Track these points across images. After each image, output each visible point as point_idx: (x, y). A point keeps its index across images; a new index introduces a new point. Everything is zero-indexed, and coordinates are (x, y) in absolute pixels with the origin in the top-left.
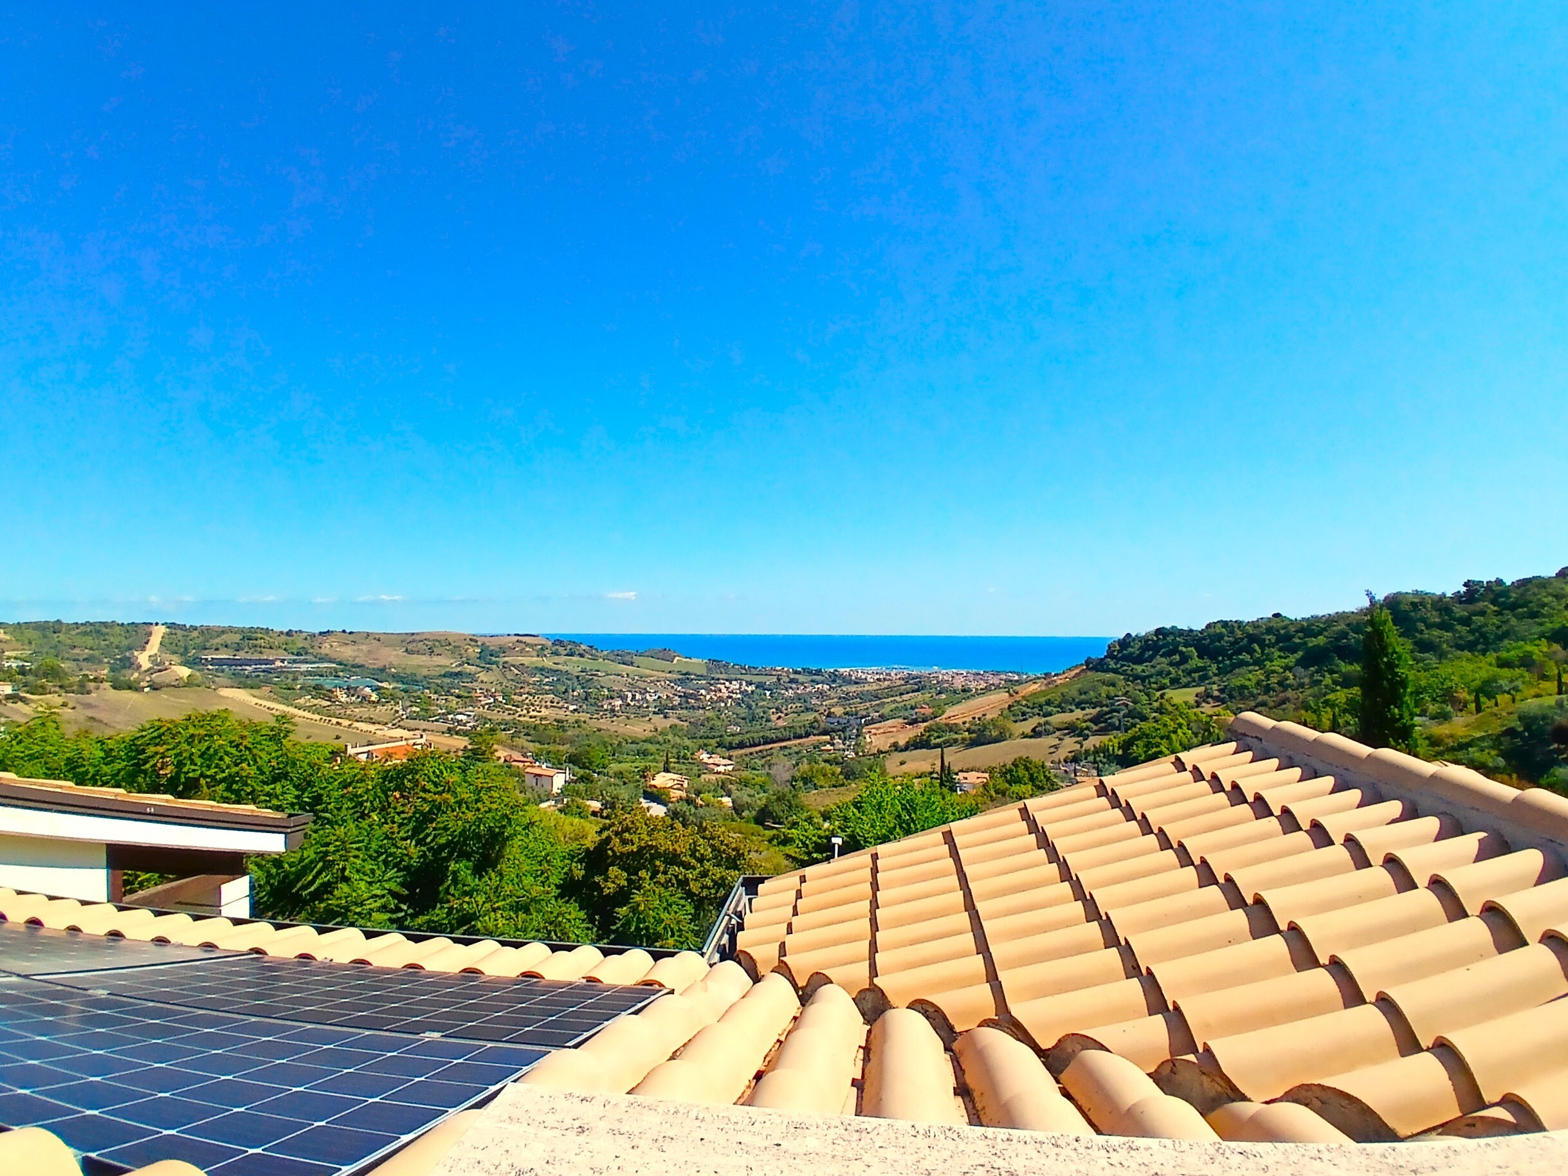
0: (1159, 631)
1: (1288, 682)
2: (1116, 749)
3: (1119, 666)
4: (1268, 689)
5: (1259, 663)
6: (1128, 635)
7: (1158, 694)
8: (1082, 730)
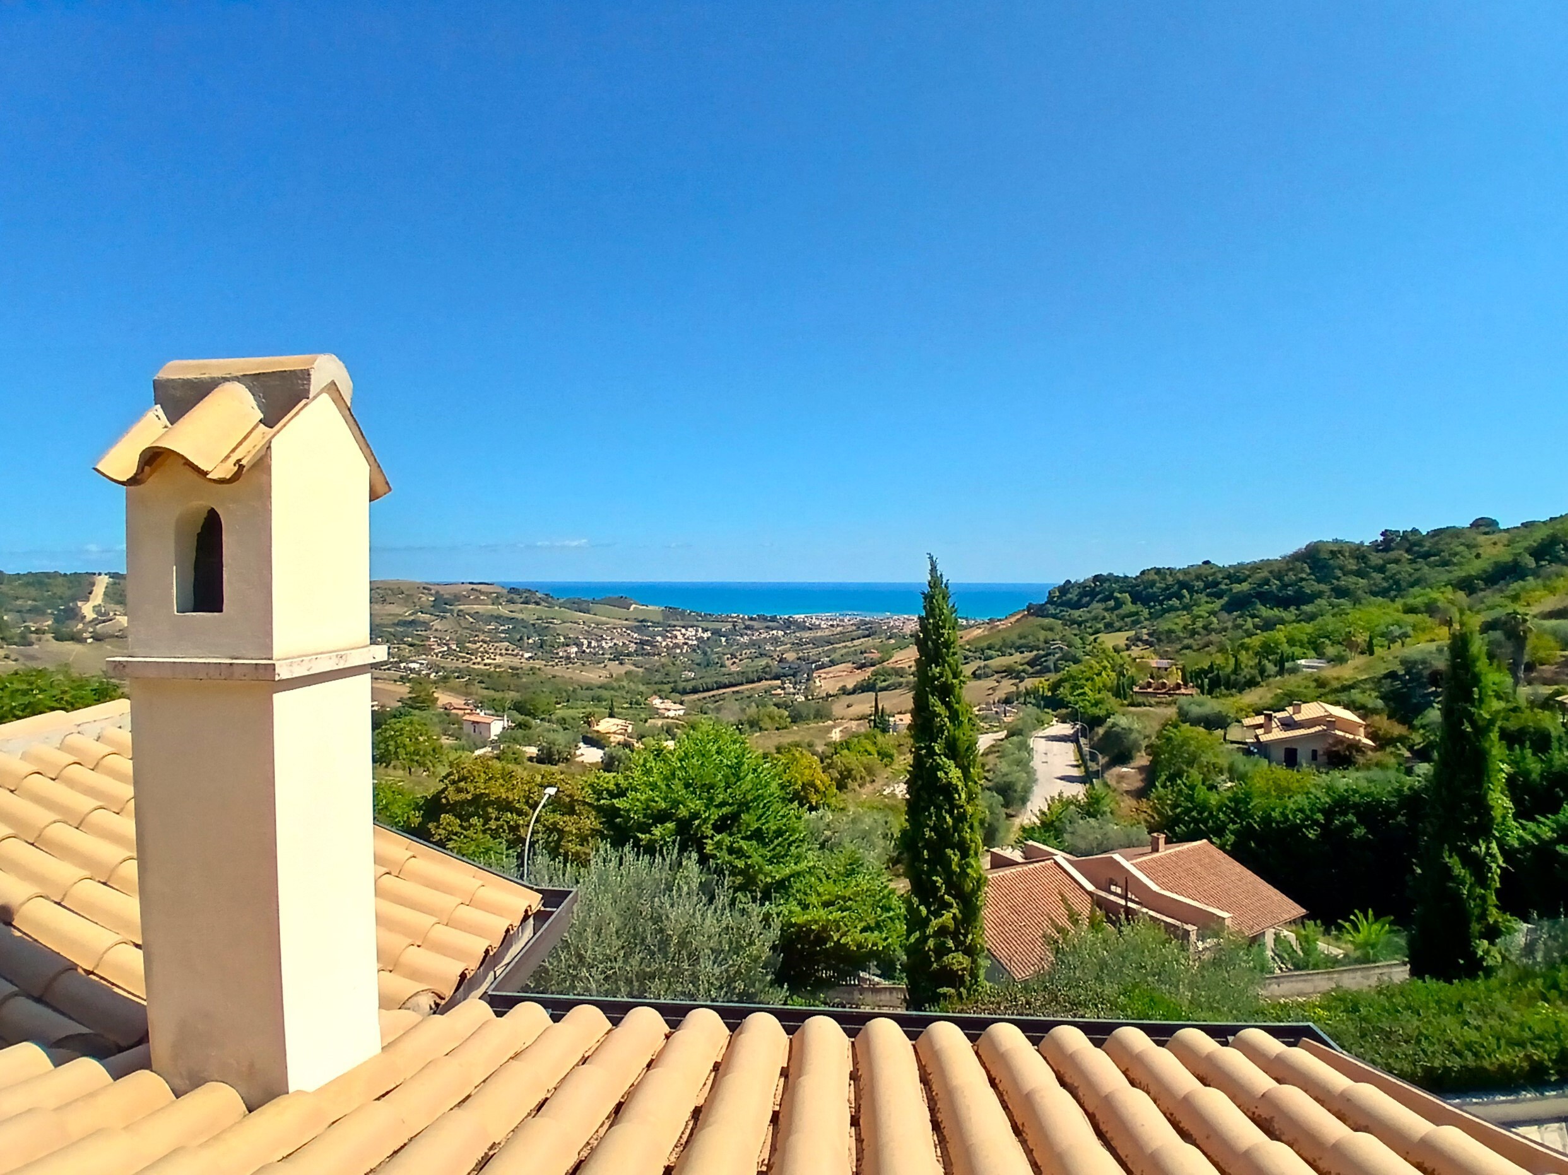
0: (1097, 578)
1: (1212, 626)
2: (1046, 690)
3: (1058, 611)
4: (1193, 633)
5: (1187, 608)
6: (1068, 582)
7: (1092, 637)
8: (1019, 672)
